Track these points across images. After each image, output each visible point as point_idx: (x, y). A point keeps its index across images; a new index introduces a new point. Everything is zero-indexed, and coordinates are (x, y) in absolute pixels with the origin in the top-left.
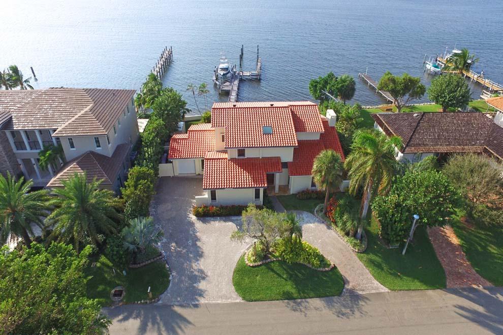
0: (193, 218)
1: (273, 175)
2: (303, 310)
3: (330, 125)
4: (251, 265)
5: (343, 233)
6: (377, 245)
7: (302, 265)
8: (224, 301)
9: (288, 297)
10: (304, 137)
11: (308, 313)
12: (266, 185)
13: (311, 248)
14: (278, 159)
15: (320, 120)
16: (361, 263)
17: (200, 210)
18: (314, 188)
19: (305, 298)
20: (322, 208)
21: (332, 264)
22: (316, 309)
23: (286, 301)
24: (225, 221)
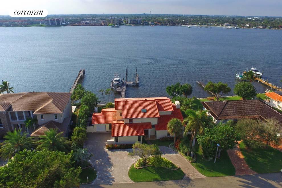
0: (107, 150)
1: (147, 130)
2: (164, 185)
3: (177, 108)
4: (138, 168)
5: (184, 155)
6: (201, 159)
7: (163, 168)
8: (125, 182)
9: (156, 180)
10: (163, 113)
11: (166, 186)
12: (144, 135)
13: (167, 161)
14: (150, 123)
15: (171, 106)
16: (193, 167)
17: (110, 146)
18: (169, 136)
19: (165, 180)
20: (173, 145)
21: (178, 167)
22: (170, 184)
23: (155, 182)
24: (123, 151)
